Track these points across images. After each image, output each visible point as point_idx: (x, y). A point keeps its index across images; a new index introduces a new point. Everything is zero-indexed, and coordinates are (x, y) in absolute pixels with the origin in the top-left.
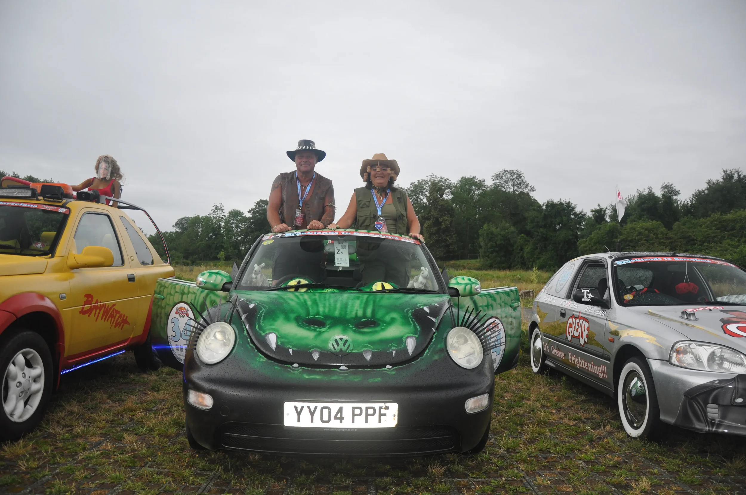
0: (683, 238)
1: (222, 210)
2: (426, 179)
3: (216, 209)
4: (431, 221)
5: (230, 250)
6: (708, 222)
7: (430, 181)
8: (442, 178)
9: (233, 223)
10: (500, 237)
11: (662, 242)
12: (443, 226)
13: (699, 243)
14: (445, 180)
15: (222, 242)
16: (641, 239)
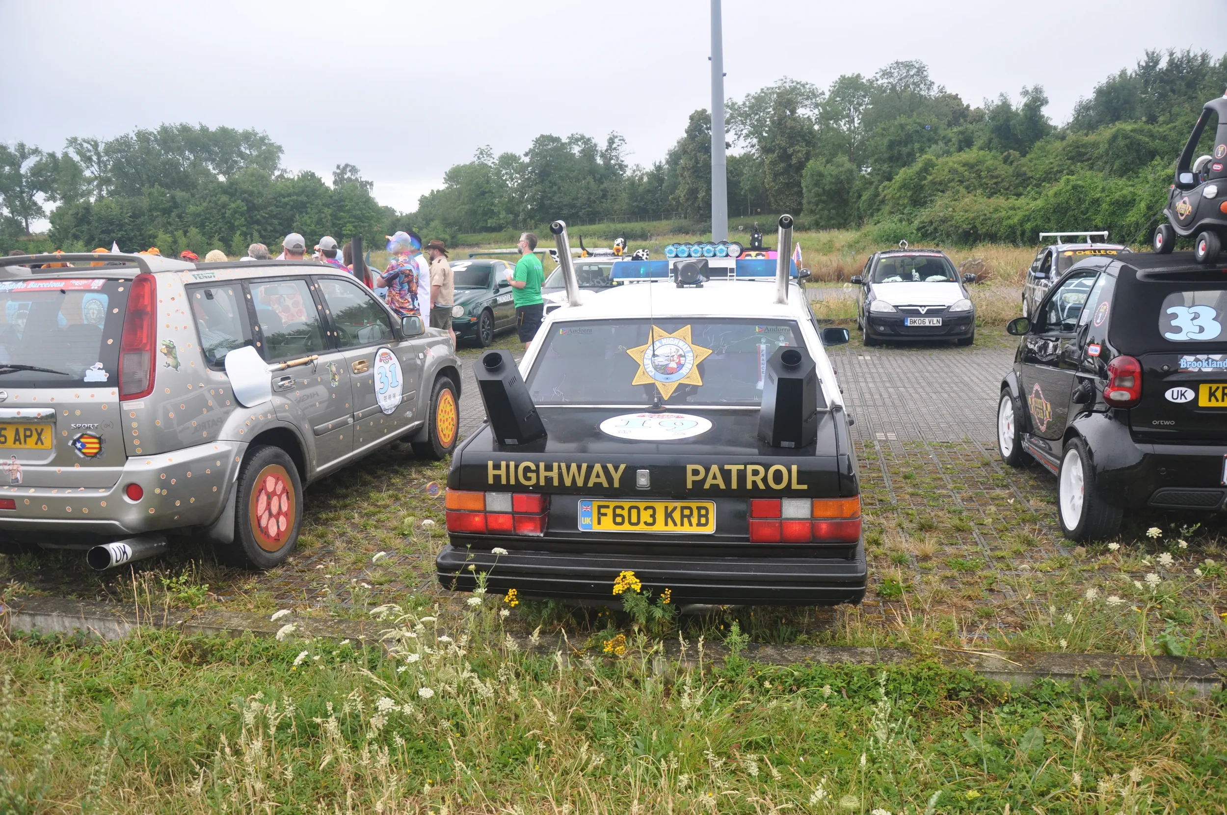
0: (1018, 175)
1: (490, 155)
2: (774, 85)
3: (481, 153)
4: (776, 154)
5: (501, 216)
6: (1060, 149)
7: (779, 88)
8: (798, 83)
9: (506, 173)
10: (829, 178)
11: (985, 183)
12: (794, 161)
13: (1035, 182)
14: (803, 86)
15: (492, 204)
16: (953, 180)
